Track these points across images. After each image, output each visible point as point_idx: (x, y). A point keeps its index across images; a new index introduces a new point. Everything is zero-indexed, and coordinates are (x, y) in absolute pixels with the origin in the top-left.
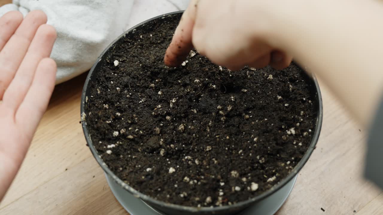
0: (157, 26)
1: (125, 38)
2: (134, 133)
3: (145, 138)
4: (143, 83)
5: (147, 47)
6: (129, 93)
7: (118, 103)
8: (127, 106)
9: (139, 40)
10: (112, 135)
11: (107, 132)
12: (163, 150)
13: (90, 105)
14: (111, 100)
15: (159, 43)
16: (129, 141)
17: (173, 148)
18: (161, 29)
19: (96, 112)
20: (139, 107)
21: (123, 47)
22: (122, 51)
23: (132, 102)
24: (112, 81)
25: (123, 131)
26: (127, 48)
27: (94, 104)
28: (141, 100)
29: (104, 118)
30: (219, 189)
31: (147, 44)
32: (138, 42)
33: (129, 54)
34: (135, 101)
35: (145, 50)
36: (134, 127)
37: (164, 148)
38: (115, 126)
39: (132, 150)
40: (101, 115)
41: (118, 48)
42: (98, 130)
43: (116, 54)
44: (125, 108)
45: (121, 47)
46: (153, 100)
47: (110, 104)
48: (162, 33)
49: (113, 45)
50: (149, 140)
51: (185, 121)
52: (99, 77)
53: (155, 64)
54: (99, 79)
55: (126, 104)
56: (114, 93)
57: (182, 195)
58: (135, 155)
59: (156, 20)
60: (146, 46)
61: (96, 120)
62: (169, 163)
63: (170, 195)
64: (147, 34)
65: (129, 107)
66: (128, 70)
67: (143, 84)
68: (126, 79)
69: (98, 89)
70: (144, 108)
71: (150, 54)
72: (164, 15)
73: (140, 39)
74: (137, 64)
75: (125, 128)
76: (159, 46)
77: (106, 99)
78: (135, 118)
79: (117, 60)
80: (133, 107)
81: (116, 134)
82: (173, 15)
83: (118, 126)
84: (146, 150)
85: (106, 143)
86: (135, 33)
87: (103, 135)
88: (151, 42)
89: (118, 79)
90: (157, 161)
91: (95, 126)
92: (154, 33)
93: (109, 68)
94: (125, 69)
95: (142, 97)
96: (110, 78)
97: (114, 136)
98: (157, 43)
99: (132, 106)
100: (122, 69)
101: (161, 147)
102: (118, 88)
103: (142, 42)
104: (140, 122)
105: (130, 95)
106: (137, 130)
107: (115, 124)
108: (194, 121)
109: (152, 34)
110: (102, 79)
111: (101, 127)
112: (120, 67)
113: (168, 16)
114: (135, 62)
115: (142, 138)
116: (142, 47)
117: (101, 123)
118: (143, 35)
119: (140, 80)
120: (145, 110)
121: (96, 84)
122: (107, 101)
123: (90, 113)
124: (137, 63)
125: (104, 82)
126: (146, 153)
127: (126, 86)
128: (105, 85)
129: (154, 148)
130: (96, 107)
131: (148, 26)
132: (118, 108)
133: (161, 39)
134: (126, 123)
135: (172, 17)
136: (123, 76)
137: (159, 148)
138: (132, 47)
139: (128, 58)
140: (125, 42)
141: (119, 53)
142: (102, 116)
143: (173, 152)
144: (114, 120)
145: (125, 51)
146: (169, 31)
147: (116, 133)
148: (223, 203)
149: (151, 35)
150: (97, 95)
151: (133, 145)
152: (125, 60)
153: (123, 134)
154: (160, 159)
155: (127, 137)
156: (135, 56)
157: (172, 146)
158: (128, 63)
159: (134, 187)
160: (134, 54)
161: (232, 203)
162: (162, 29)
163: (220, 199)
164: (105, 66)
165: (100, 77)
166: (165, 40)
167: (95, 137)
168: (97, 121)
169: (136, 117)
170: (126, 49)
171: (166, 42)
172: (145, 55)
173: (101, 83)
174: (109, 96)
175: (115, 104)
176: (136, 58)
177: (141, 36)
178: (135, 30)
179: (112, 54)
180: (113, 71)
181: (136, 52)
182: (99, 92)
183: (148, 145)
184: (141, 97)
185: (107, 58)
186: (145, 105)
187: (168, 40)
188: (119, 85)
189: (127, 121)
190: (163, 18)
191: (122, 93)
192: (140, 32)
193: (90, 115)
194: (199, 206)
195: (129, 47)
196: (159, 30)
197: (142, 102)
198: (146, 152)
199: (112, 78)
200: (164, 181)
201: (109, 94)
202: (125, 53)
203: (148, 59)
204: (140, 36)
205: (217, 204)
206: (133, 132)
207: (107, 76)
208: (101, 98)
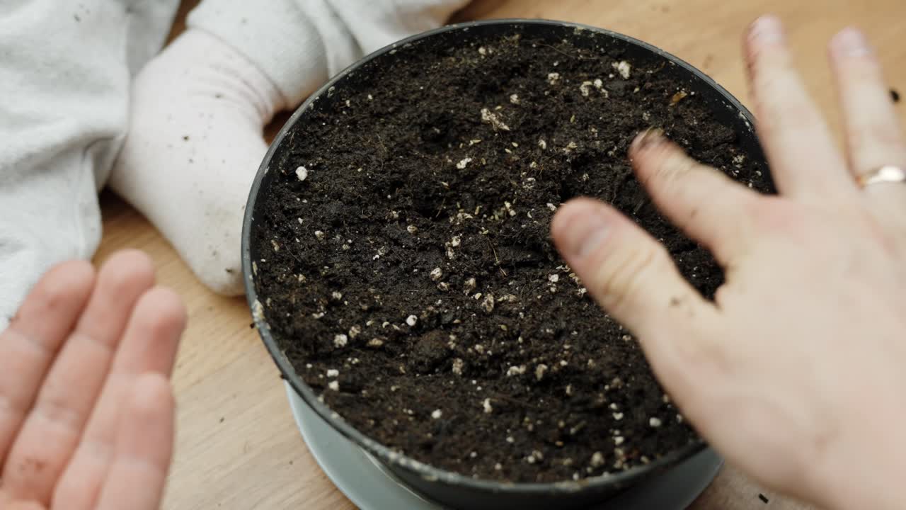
0: (381, 73)
1: (312, 111)
2: (380, 331)
3: (409, 339)
4: (375, 212)
5: (366, 126)
6: (346, 240)
7: (326, 267)
8: (348, 270)
9: (344, 112)
10: (333, 344)
11: (320, 338)
12: (459, 360)
13: (264, 280)
14: (310, 262)
15: (392, 114)
16: (372, 352)
17: (482, 352)
18: (390, 78)
19: (282, 297)
20: (375, 270)
21: (312, 134)
22: (310, 143)
23: (358, 259)
24: (298, 217)
25: (354, 331)
26: (319, 134)
27: (274, 278)
28: (376, 253)
29: (306, 309)
30: (611, 431)
31: (365, 118)
32: (341, 117)
33: (325, 148)
34: (363, 256)
35: (363, 134)
36: (377, 318)
37: (461, 357)
38: (333, 322)
39: (385, 373)
40: (296, 303)
41: (300, 137)
42: (298, 338)
43: (298, 152)
44: (345, 276)
45: (307, 133)
46: (405, 248)
47: (308, 272)
48: (393, 87)
49: (288, 132)
50: (419, 344)
51: (491, 285)
52: (271, 211)
53: (392, 162)
54: (270, 216)
55: (345, 267)
56: (313, 246)
57: (531, 459)
58: (394, 384)
59: (376, 58)
60: (363, 123)
61: (288, 315)
62: (479, 388)
63: (503, 463)
64: (360, 95)
65: (354, 271)
66: (332, 186)
67: (373, 214)
68: (334, 208)
69: (273, 241)
70: (388, 271)
71: (377, 139)
72: (395, 46)
73: (347, 108)
74: (352, 169)
75: (358, 322)
76: (393, 119)
77: (296, 261)
78: (375, 297)
79: (302, 165)
80: (363, 272)
81: (342, 341)
82: (415, 41)
83: (341, 321)
84: (417, 367)
85: (322, 366)
86: (332, 96)
87: (312, 348)
88: (372, 113)
89: (314, 210)
90: (449, 389)
91: (289, 330)
92: (376, 91)
93: (287, 187)
94: (325, 184)
95: (377, 245)
96: (295, 210)
97: (337, 346)
98: (386, 114)
99: (360, 269)
100: (317, 185)
101: (452, 354)
102: (317, 233)
103: (352, 115)
104: (390, 304)
105: (350, 245)
106: (385, 323)
107: (333, 316)
108: (510, 283)
109: (371, 94)
110: (278, 215)
111: (304, 329)
112: (312, 181)
113: (404, 47)
114: (346, 165)
115: (401, 343)
116: (356, 127)
117: (303, 320)
118: (351, 99)
119: (366, 205)
120: (392, 275)
121: (266, 230)
122: (299, 267)
123: (269, 301)
124: (350, 166)
125: (283, 222)
126: (418, 375)
127: (336, 224)
128: (285, 228)
129: (436, 360)
130: (280, 283)
131: (360, 76)
132: (331, 279)
133: (394, 104)
134: (356, 312)
135: (413, 48)
136: (322, 203)
137: (448, 357)
138: (330, 131)
139: (325, 158)
140: (313, 120)
141: (303, 148)
142: (300, 303)
143: (483, 362)
144: (328, 308)
145: (317, 143)
146: (409, 81)
147: (341, 339)
148: (629, 461)
149: (370, 97)
150: (273, 257)
151: (386, 362)
152: (322, 164)
153: (357, 337)
154: (455, 384)
155: (367, 345)
156: (342, 149)
157: (480, 349)
158: (329, 170)
159: (417, 458)
160: (339, 146)
161: (651, 458)
162: (392, 80)
163: (620, 452)
164: (277, 184)
165: (273, 211)
166: (405, 103)
167: (295, 355)
168: (289, 317)
169: (376, 294)
170: (318, 137)
171: (406, 107)
172: (365, 144)
173: (276, 226)
174: (303, 255)
175: (321, 271)
176: (345, 154)
177: (348, 102)
178: (333, 88)
179: (288, 154)
180: (299, 194)
181: (344, 140)
182: (276, 248)
183: (421, 355)
184: (374, 245)
185: (280, 164)
186: (389, 263)
187: (410, 103)
188: (319, 224)
189: (357, 307)
190: (393, 51)
191: (330, 241)
192: (345, 93)
193: (269, 305)
194: (576, 476)
195: (325, 131)
196: (387, 82)
197: (380, 256)
198: (418, 372)
199: (300, 210)
200: (478, 432)
201: (303, 250)
202: (316, 146)
203: (372, 154)
204: (344, 101)
205: (618, 465)
206: (377, 331)
207: (287, 207)
208: (283, 261)
